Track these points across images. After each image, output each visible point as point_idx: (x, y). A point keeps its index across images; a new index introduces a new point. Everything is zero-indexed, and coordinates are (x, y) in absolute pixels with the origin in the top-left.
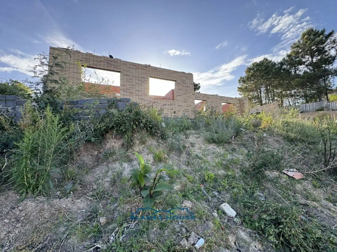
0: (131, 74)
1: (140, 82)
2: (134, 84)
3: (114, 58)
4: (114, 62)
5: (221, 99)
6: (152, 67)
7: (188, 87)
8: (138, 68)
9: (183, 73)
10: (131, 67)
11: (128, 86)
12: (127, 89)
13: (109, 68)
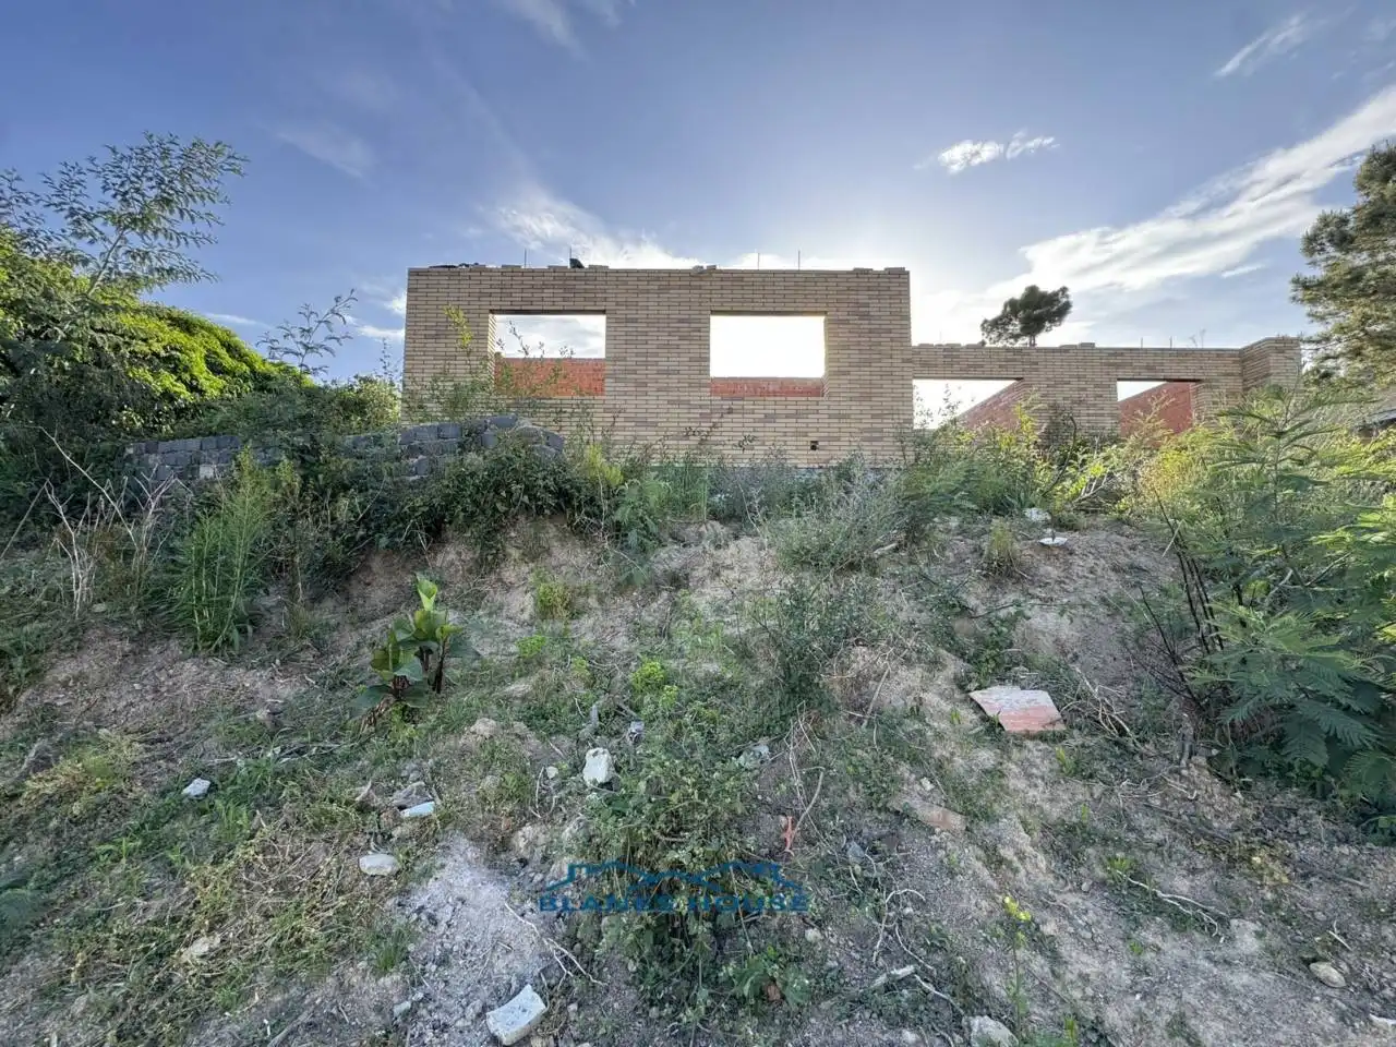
0: (642, 314)
1: (674, 340)
2: (651, 348)
3: (586, 266)
4: (585, 279)
5: (1110, 365)
6: (721, 272)
7: (878, 332)
8: (668, 288)
9: (860, 273)
10: (643, 285)
11: (632, 360)
12: (627, 372)
13: (569, 305)
